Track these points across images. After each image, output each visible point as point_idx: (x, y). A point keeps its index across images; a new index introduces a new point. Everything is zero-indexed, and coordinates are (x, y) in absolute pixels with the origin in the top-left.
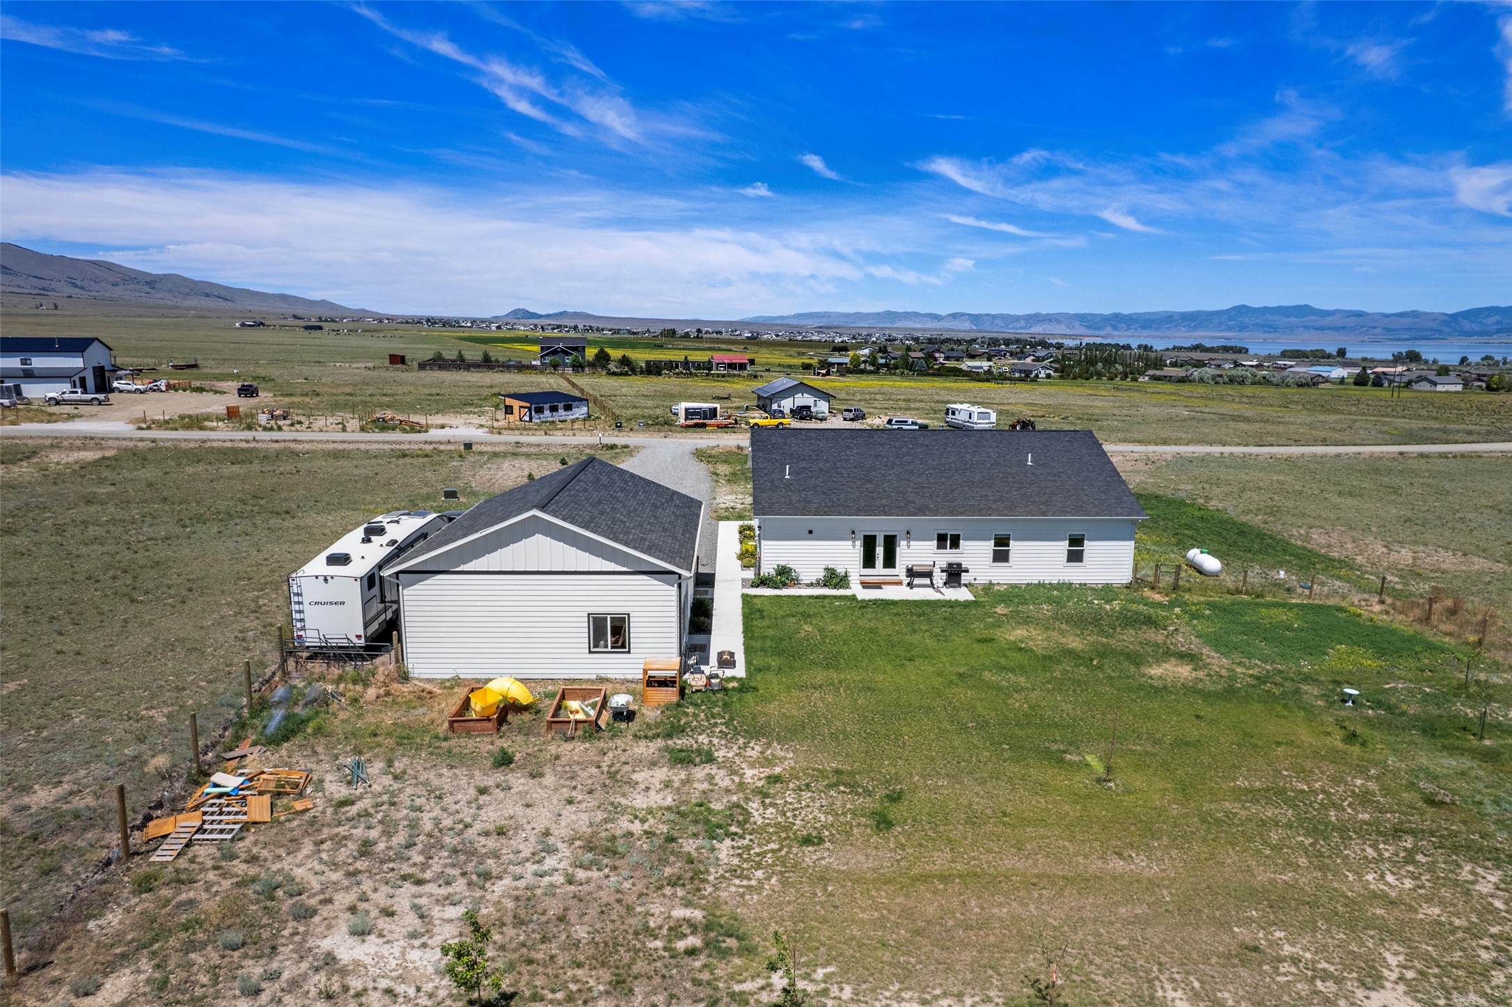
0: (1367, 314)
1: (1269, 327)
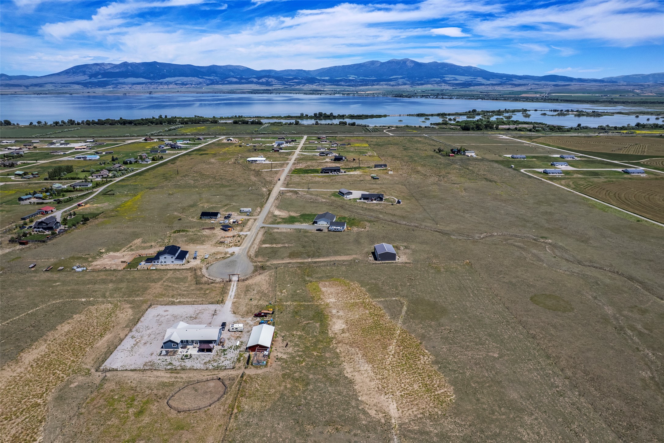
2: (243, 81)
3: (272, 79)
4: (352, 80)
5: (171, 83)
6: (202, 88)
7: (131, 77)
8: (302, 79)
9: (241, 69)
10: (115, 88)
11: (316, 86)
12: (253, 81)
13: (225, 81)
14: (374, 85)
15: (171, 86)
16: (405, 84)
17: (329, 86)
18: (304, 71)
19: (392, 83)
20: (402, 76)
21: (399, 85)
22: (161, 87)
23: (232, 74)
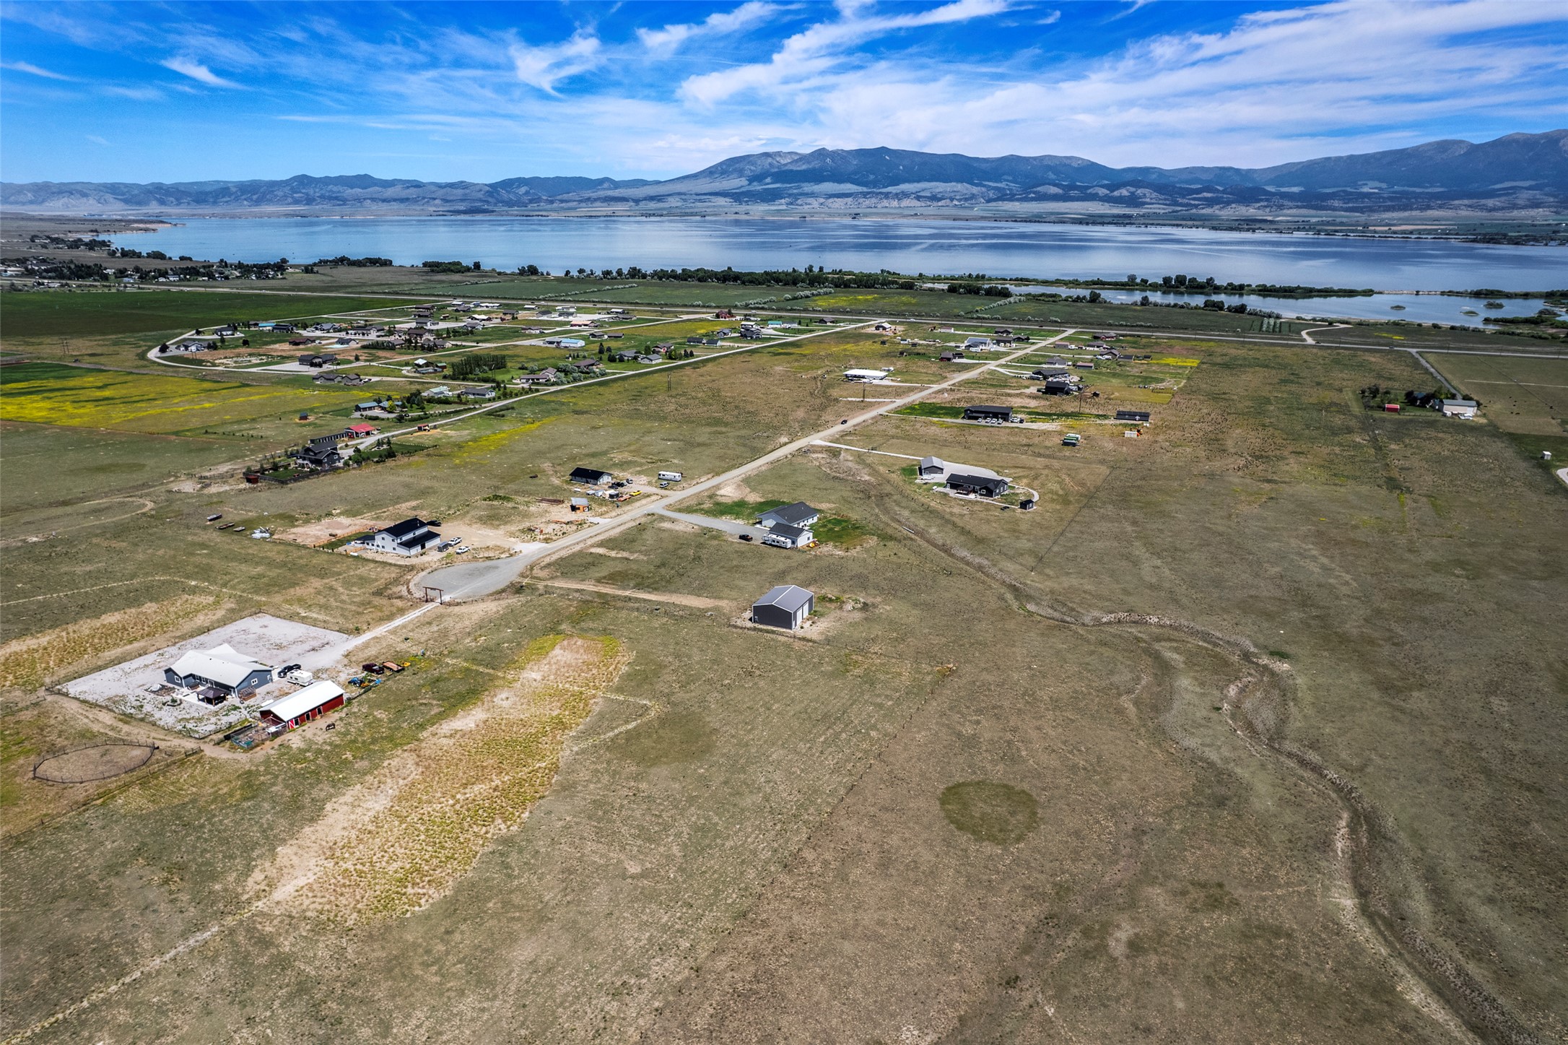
0: (423, 184)
1: (336, 198)
2: (1072, 193)
3: (1147, 191)
4: (1368, 195)
5: (905, 195)
6: (973, 208)
7: (829, 181)
8: (1223, 192)
9: (1075, 164)
10: (791, 204)
11: (1259, 208)
12: (1097, 194)
13: (1030, 193)
14: (1429, 208)
15: (905, 203)
16: (1535, 204)
17: (1294, 211)
18: (1238, 171)
19: (1490, 202)
20: (1533, 183)
21: (1514, 207)
22: (885, 203)
23: (1051, 176)
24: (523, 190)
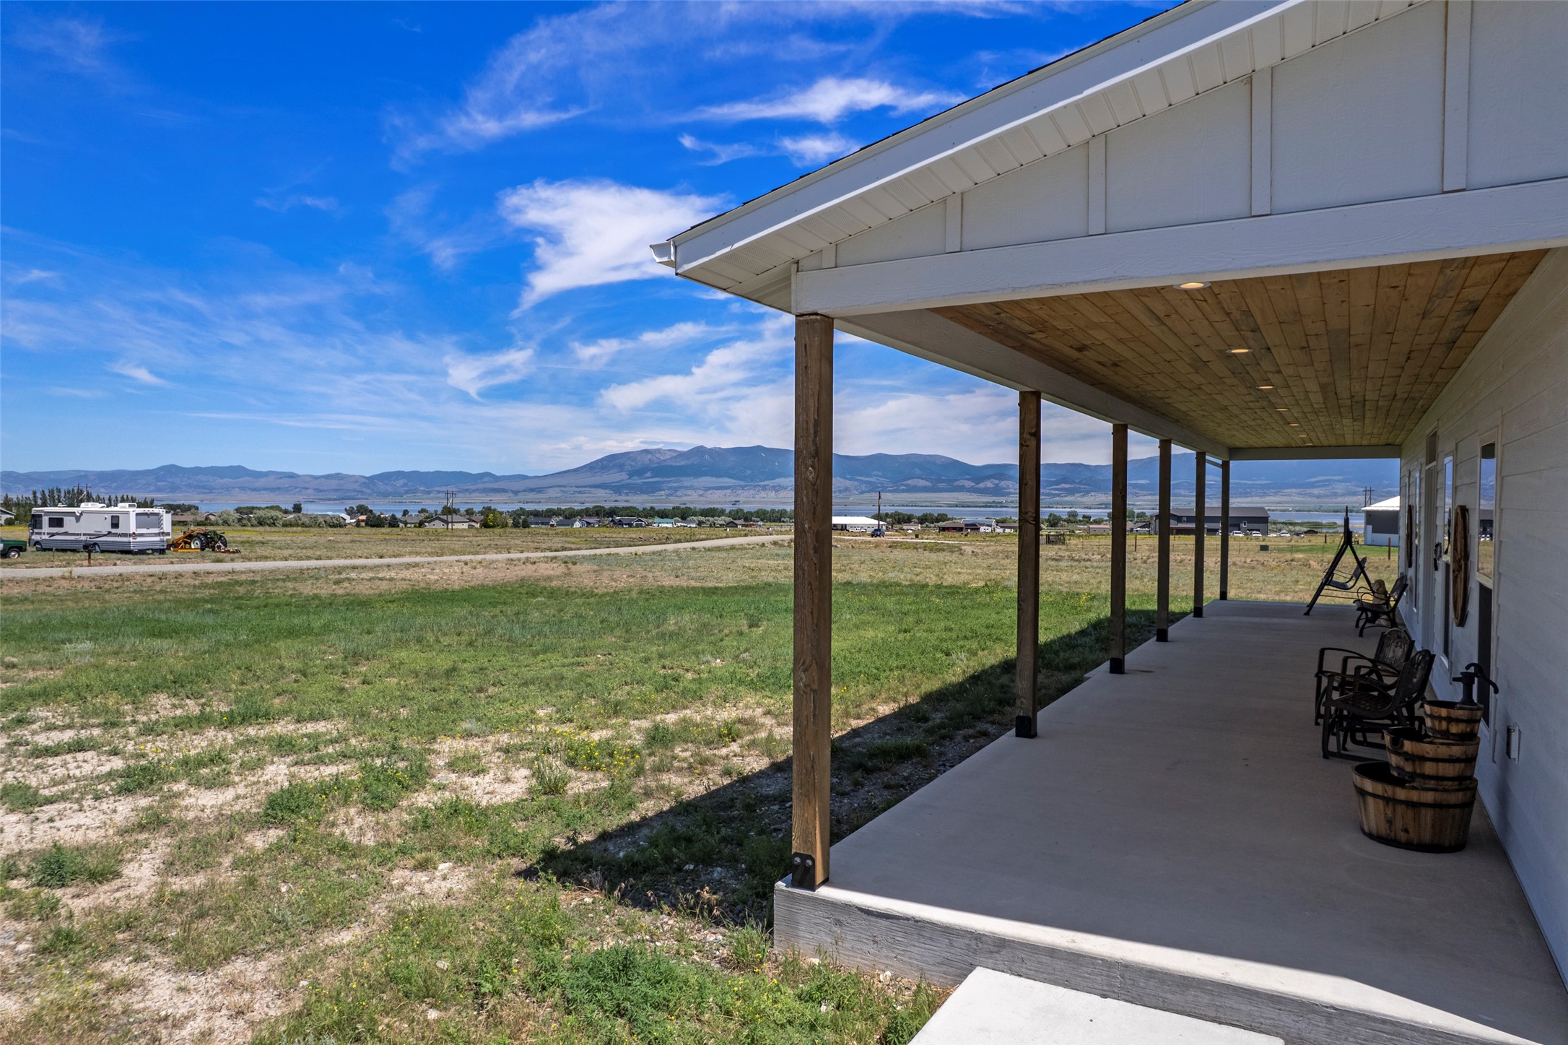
0: (298, 476)
1: (204, 487)
2: (941, 485)
7: (707, 475)
9: (939, 461)
12: (963, 486)
13: (902, 485)
18: (1086, 466)
23: (918, 471)
24: (401, 482)
